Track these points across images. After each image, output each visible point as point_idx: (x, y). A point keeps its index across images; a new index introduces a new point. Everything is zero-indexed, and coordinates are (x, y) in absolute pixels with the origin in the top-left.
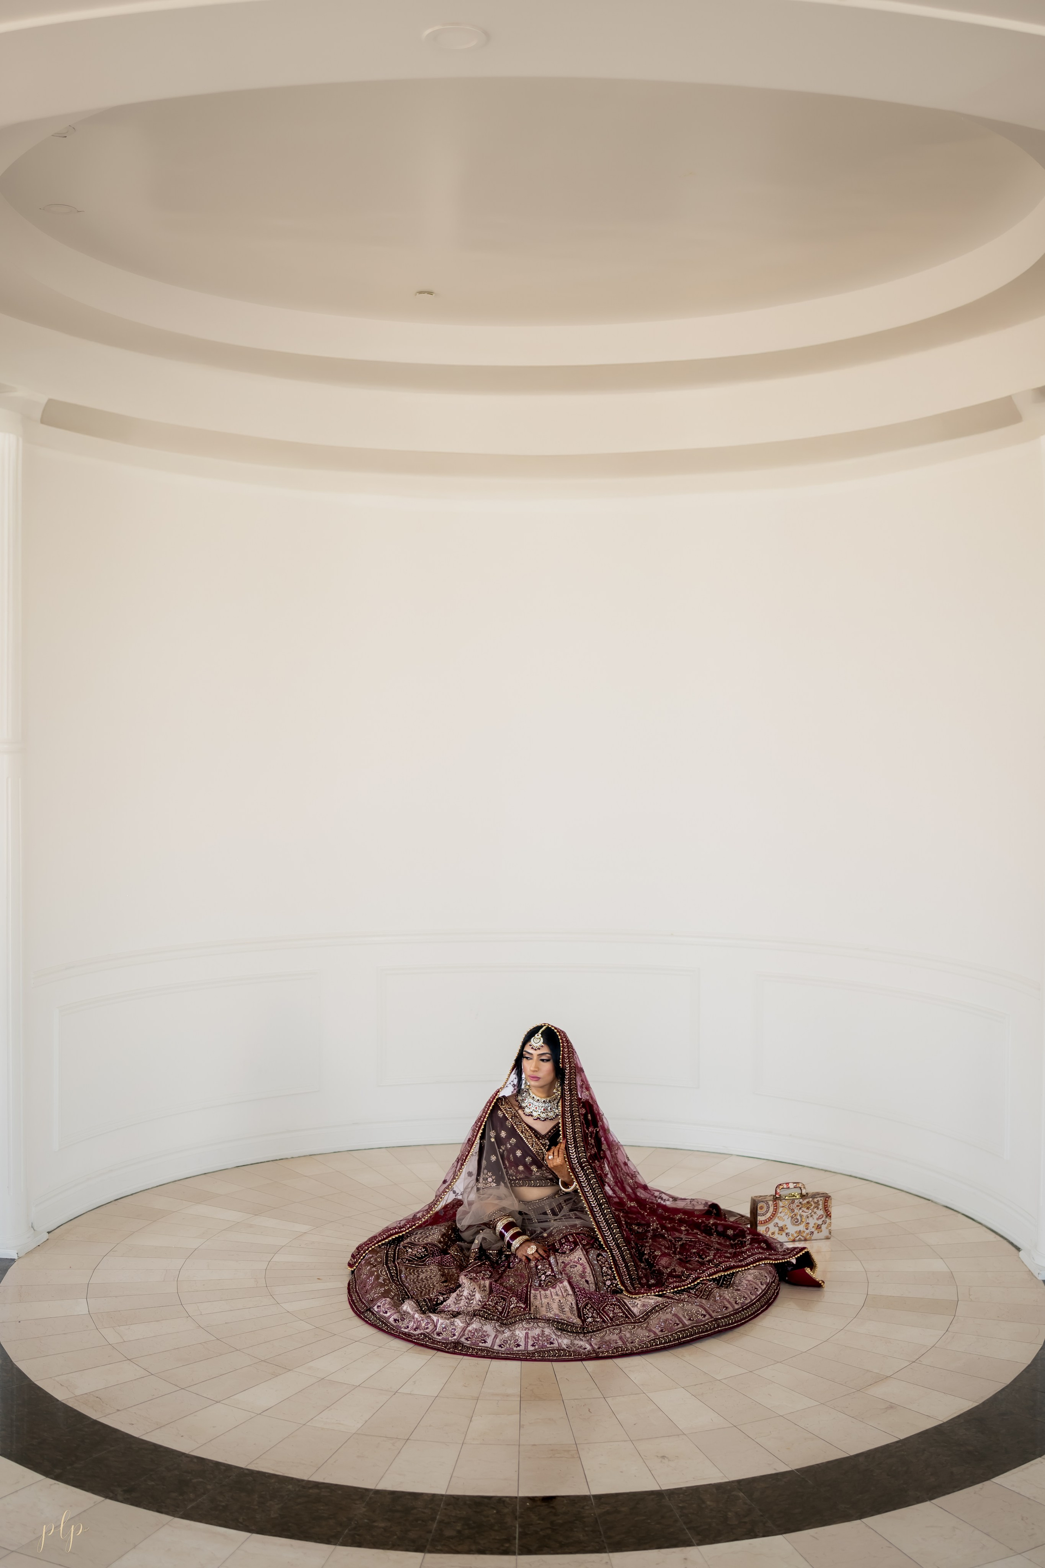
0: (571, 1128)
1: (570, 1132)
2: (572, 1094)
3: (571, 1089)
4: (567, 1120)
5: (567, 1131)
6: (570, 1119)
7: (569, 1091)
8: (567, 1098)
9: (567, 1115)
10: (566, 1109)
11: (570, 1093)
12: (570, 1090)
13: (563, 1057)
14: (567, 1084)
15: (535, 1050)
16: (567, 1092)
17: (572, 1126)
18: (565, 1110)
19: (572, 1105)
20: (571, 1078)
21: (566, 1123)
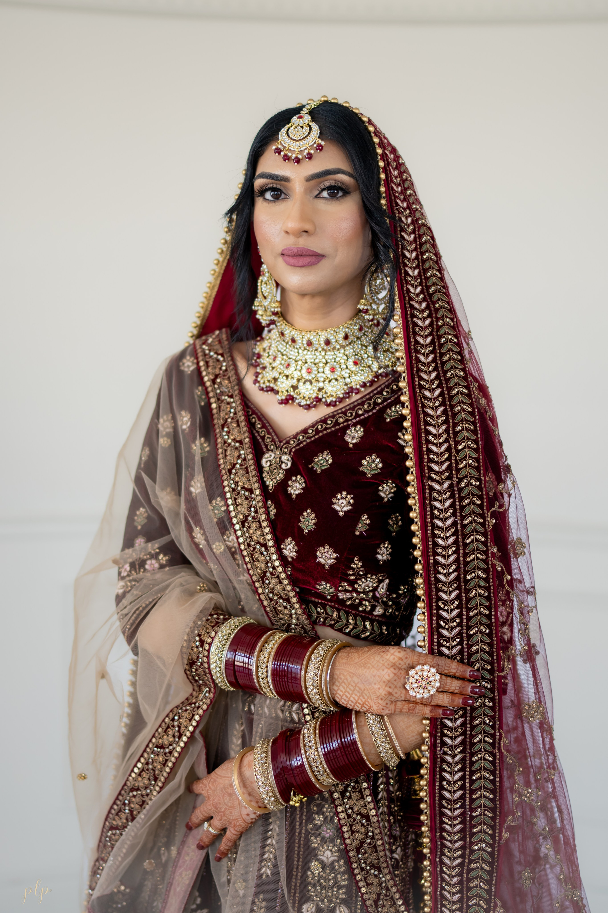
0: (443, 423)
1: (440, 435)
2: (437, 310)
3: (431, 295)
4: (428, 394)
5: (428, 433)
6: (437, 392)
7: (424, 300)
8: (420, 323)
9: (425, 376)
10: (422, 359)
11: (428, 307)
12: (428, 297)
13: (390, 191)
14: (416, 278)
15: (298, 161)
16: (420, 303)
17: (444, 412)
18: (418, 360)
19: (441, 345)
20: (424, 261)
21: (424, 406)
